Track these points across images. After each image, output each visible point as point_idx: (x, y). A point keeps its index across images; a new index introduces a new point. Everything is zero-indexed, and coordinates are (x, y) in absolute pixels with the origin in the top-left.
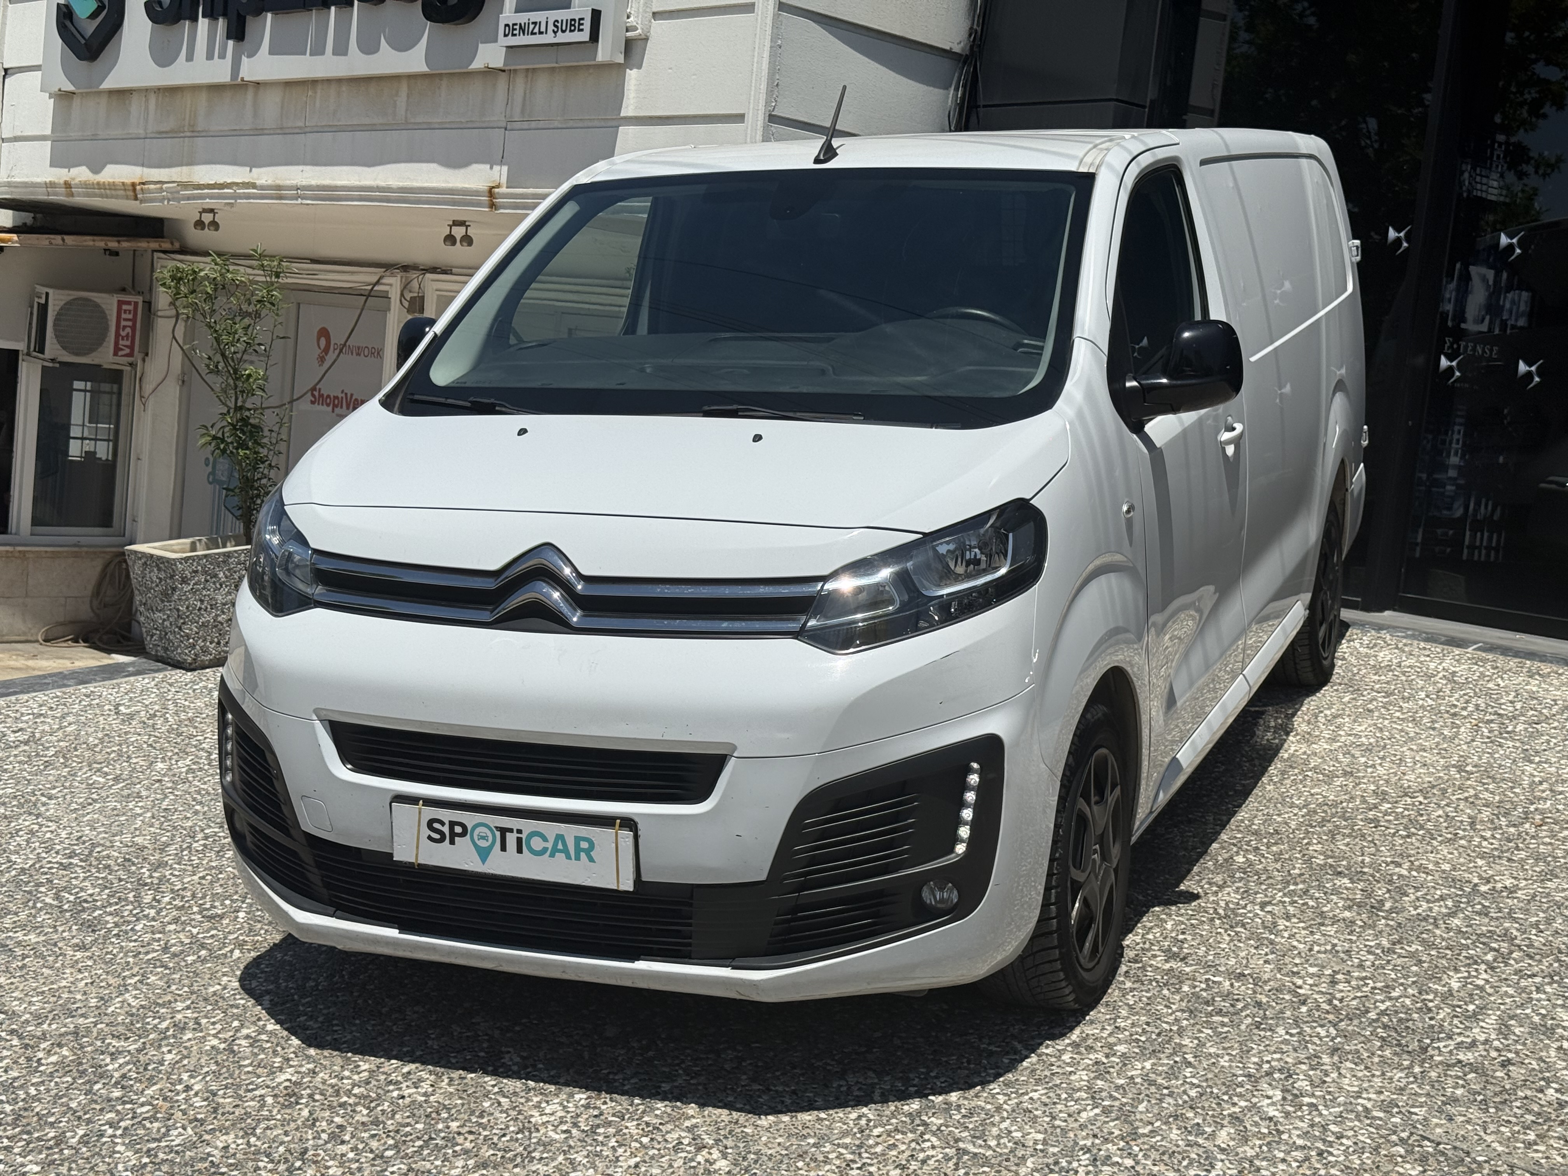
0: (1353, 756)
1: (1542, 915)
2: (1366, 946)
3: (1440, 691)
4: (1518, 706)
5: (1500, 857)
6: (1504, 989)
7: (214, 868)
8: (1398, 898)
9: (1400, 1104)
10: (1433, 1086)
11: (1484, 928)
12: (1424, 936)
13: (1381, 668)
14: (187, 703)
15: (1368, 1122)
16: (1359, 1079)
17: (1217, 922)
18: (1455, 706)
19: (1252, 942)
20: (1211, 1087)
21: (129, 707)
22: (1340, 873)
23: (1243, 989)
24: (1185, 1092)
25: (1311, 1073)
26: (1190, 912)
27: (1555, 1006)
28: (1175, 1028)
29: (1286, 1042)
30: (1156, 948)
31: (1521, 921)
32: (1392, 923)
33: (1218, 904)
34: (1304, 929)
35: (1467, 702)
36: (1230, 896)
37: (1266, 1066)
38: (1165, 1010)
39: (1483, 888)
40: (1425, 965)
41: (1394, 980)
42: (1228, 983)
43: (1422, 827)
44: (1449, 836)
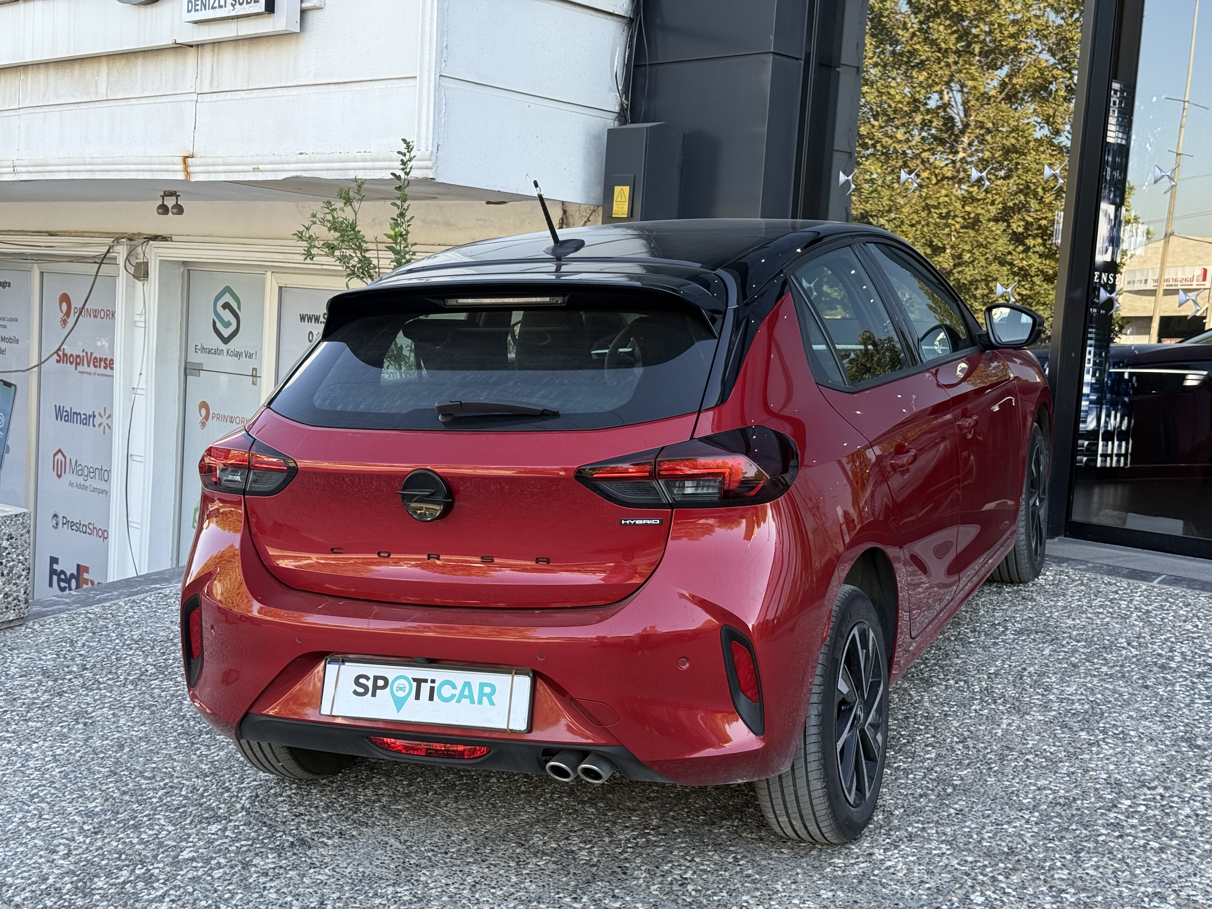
0: (1070, 729)
3: (1140, 636)
18: (1159, 655)
35: (1171, 650)
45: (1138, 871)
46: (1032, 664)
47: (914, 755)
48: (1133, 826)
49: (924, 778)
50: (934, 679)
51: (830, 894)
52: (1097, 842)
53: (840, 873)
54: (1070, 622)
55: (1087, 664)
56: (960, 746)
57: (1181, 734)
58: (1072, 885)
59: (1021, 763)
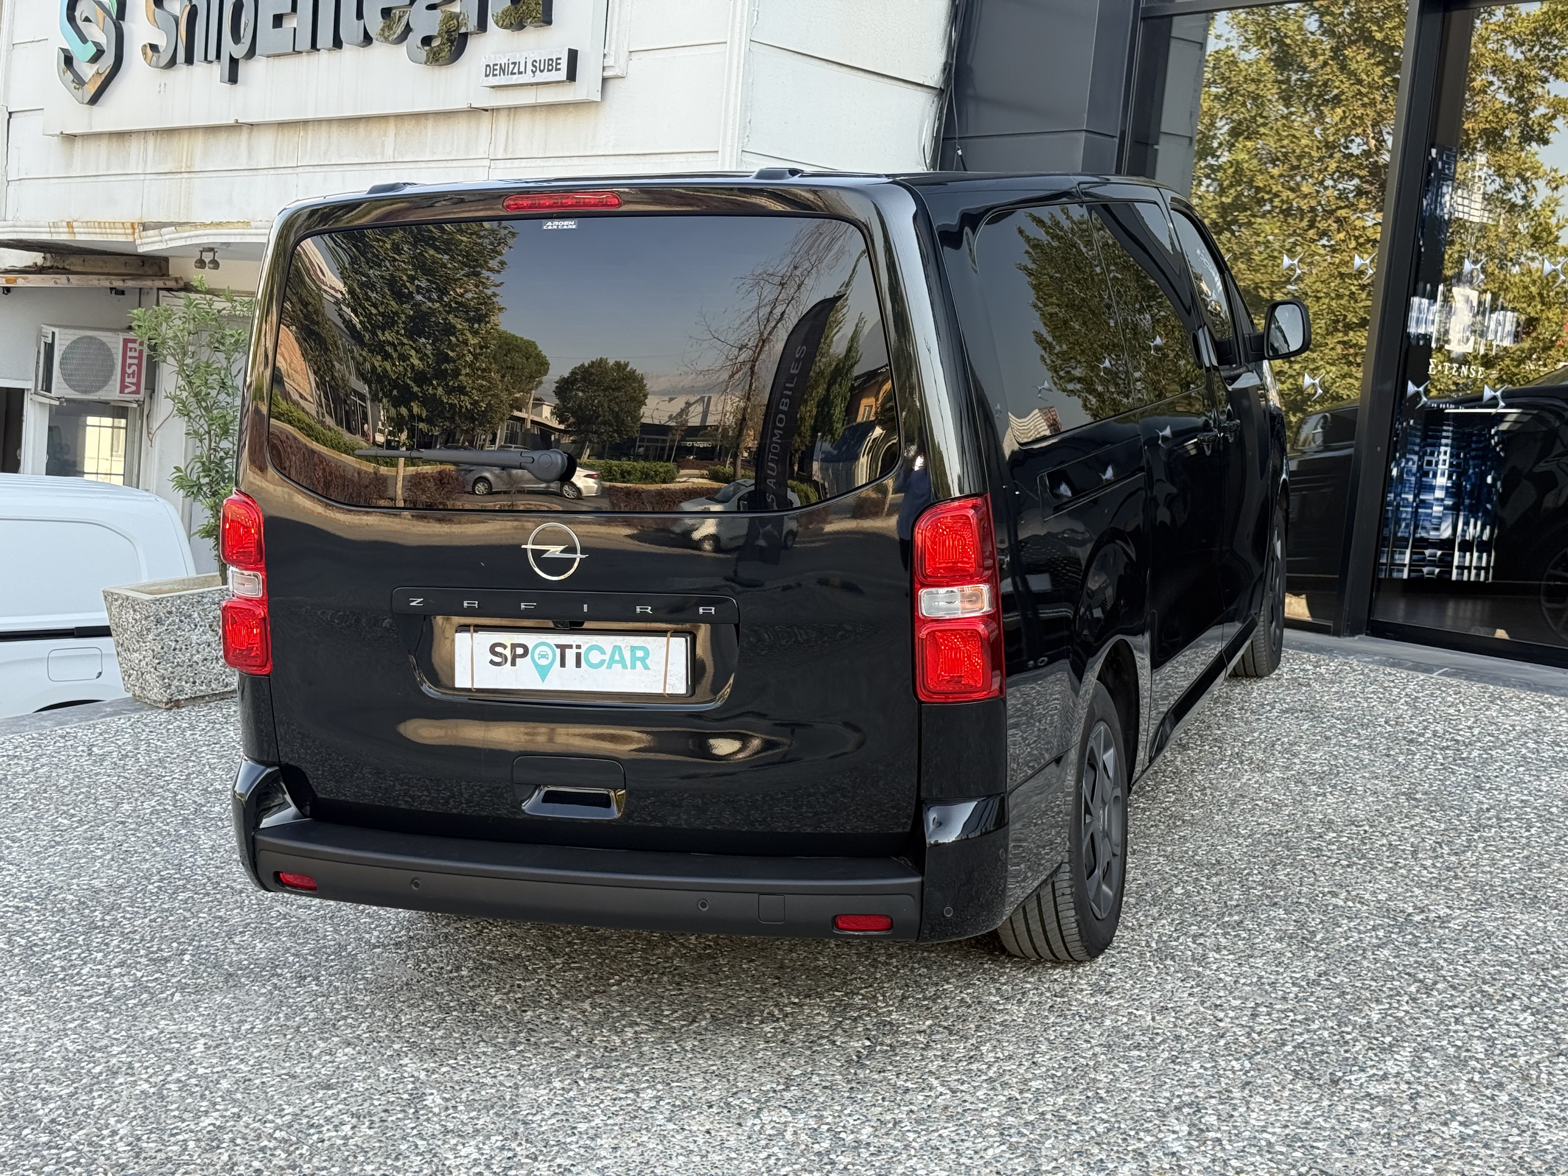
0: (1304, 784)
1: (1471, 944)
2: (1291, 978)
3: (1401, 716)
4: (1476, 731)
5: (1437, 886)
6: (1423, 1021)
7: (167, 910)
8: (1330, 929)
9: (1304, 1138)
10: (1339, 1120)
11: (1411, 959)
12: (1351, 967)
13: (1344, 694)
14: (159, 743)
15: (1270, 1156)
16: (1266, 1113)
17: (1148, 954)
18: (1412, 732)
19: (1180, 975)
20: (1119, 1122)
21: (102, 747)
22: (1275, 904)
23: (1165, 1022)
24: (1093, 1128)
25: (1220, 1107)
26: (1122, 945)
27: (1471, 1037)
28: (1092, 1063)
29: (1199, 1076)
30: (1083, 982)
31: (1450, 951)
32: (1321, 955)
33: (1151, 936)
34: (1232, 961)
35: (1425, 728)
36: (1165, 926)
37: (1176, 1101)
38: (1085, 1046)
39: (1417, 918)
40: (1349, 997)
41: (1315, 1013)
42: (1149, 1018)
43: (1364, 856)
44: (1390, 865)
45: (1322, 878)
47: (1154, 798)
48: (1331, 850)
49: (1159, 814)
50: (1191, 745)
55: (1340, 737)
56: (1199, 794)
57: (1404, 790)
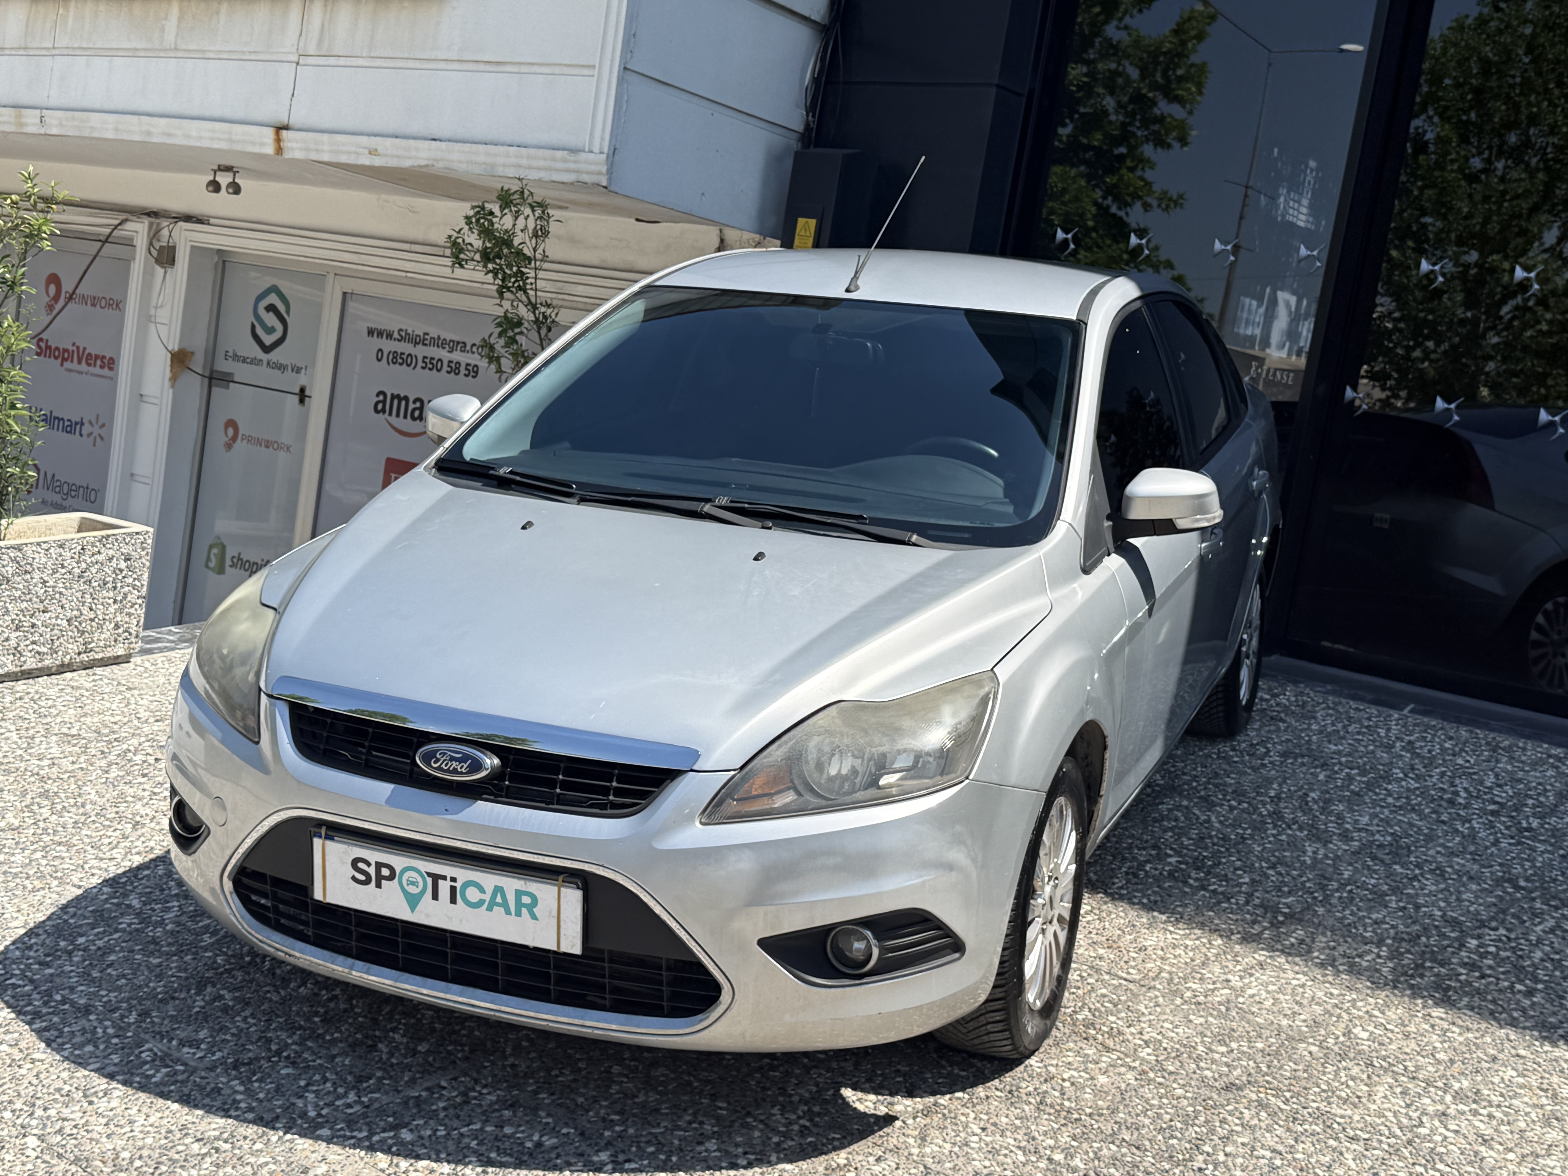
3: (1413, 767)
4: (1509, 791)
13: (1330, 734)
18: (1442, 789)
36: (1390, 1101)
43: (1535, 978)
45: (1515, 1014)
46: (1313, 790)
47: (1225, 878)
48: (1490, 967)
49: (1247, 903)
50: (1214, 799)
51: (1202, 1020)
52: (1460, 981)
53: (1202, 998)
54: (1333, 747)
55: (1370, 794)
56: (1271, 872)
57: (1500, 874)
58: (1454, 1024)
59: (1345, 895)
